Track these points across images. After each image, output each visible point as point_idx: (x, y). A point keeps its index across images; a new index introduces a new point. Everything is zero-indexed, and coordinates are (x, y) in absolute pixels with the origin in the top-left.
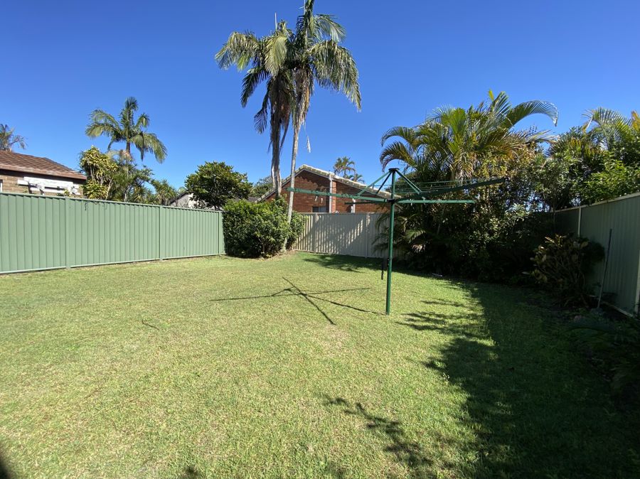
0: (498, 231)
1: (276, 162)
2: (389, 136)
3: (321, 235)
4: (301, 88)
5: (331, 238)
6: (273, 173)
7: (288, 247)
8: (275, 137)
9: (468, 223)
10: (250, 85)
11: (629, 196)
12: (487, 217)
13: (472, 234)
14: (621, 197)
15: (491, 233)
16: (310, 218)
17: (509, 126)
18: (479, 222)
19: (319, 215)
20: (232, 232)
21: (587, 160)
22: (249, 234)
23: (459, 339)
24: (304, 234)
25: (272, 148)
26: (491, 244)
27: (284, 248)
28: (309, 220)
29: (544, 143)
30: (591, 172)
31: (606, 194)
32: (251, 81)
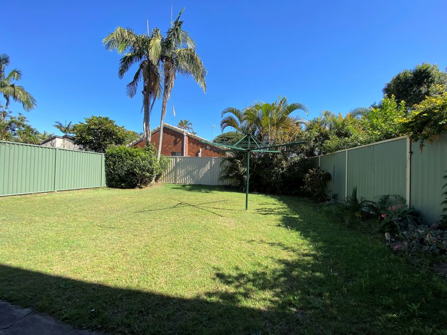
0: (286, 168)
1: (147, 119)
2: (226, 112)
3: (181, 172)
4: (168, 74)
5: (189, 173)
6: (145, 127)
7: (156, 180)
8: (146, 102)
9: (272, 164)
10: (126, 63)
11: (340, 151)
12: (281, 160)
13: (274, 169)
14: (337, 152)
15: (283, 169)
16: (173, 160)
17: (288, 114)
18: (277, 163)
19: (179, 158)
20: (114, 170)
21: (321, 134)
22: (128, 171)
23: (284, 216)
24: (169, 170)
25: (144, 109)
26: (282, 174)
27: (153, 181)
28: (172, 161)
29: (303, 124)
30: (324, 140)
31: (331, 150)
32: (127, 61)
